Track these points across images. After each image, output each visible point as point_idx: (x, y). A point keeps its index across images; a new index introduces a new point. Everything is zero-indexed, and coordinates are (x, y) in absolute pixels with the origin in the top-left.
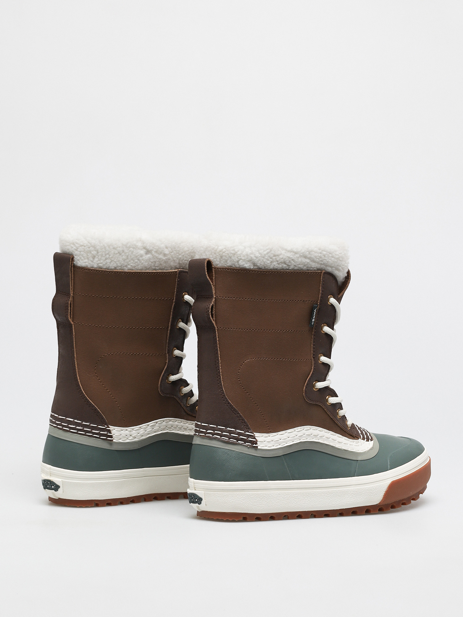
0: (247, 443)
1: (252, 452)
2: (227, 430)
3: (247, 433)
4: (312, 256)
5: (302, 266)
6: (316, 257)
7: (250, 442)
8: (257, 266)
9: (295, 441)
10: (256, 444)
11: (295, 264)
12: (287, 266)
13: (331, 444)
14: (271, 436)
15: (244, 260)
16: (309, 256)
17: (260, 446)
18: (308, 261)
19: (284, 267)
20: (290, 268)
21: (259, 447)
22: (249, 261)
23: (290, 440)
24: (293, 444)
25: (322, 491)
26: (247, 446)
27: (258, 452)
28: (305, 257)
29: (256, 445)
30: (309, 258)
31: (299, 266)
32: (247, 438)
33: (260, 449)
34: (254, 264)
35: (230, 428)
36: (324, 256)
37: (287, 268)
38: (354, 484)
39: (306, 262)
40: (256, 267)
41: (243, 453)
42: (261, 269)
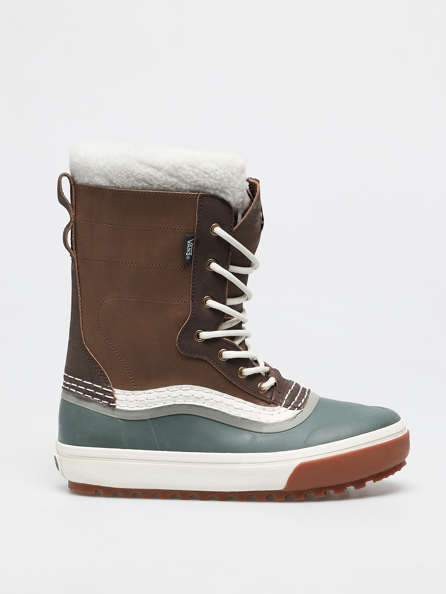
0: (103, 401)
1: (107, 412)
2: (84, 383)
3: (104, 389)
4: (180, 174)
5: (168, 186)
6: (186, 176)
7: (107, 399)
8: (113, 183)
9: (167, 402)
10: (114, 402)
11: (158, 183)
12: (149, 185)
13: (223, 410)
14: (135, 394)
15: (99, 175)
16: (176, 174)
17: (119, 405)
18: (175, 180)
19: (145, 187)
20: (154, 188)
21: (117, 407)
22: (104, 177)
23: (160, 402)
24: (164, 406)
25: (201, 467)
26: (103, 404)
27: (116, 412)
28: (171, 175)
29: (114, 404)
30: (177, 177)
31: (165, 186)
32: (104, 395)
33: (118, 410)
34: (111, 181)
35: (86, 381)
36: (197, 175)
37: (150, 187)
38: (245, 462)
39: (173, 181)
40: (112, 185)
41: (98, 412)
42: (119, 188)
